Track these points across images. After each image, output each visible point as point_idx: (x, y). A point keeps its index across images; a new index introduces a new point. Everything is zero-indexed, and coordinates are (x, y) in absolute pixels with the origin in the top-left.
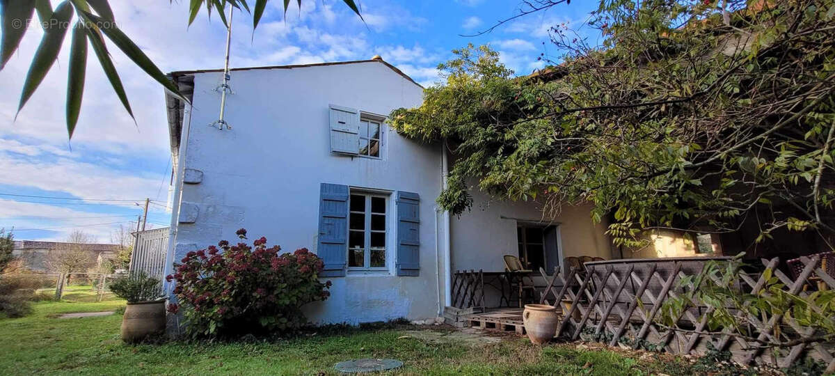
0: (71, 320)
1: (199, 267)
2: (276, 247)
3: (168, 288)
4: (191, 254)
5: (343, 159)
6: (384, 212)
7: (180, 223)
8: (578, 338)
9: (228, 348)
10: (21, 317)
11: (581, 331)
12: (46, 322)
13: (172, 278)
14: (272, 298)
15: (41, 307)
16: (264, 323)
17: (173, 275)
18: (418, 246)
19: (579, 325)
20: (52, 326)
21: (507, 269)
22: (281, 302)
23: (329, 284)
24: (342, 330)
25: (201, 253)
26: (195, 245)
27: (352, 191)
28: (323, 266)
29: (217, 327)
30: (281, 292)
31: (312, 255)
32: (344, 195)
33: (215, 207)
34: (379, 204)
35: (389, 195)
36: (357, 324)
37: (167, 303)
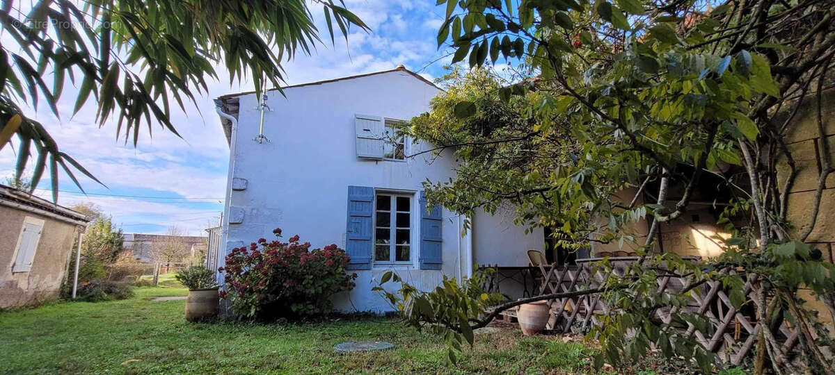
0: (159, 303)
1: (242, 261)
2: (306, 244)
3: (220, 278)
4: (235, 250)
5: (367, 163)
6: (409, 210)
7: (230, 223)
8: (569, 331)
9: (262, 328)
10: (125, 299)
11: (572, 325)
12: (141, 303)
13: (223, 269)
14: (300, 288)
15: (141, 292)
16: (294, 308)
17: (224, 267)
18: (441, 242)
19: (570, 319)
20: (145, 307)
21: (530, 264)
22: (307, 291)
23: (355, 276)
24: (367, 316)
25: (244, 250)
26: (242, 242)
27: (377, 192)
28: (349, 261)
29: (256, 311)
30: (308, 283)
31: (340, 250)
32: (369, 196)
33: (258, 210)
34: (404, 203)
35: (413, 194)
36: (383, 312)
37: (221, 289)
